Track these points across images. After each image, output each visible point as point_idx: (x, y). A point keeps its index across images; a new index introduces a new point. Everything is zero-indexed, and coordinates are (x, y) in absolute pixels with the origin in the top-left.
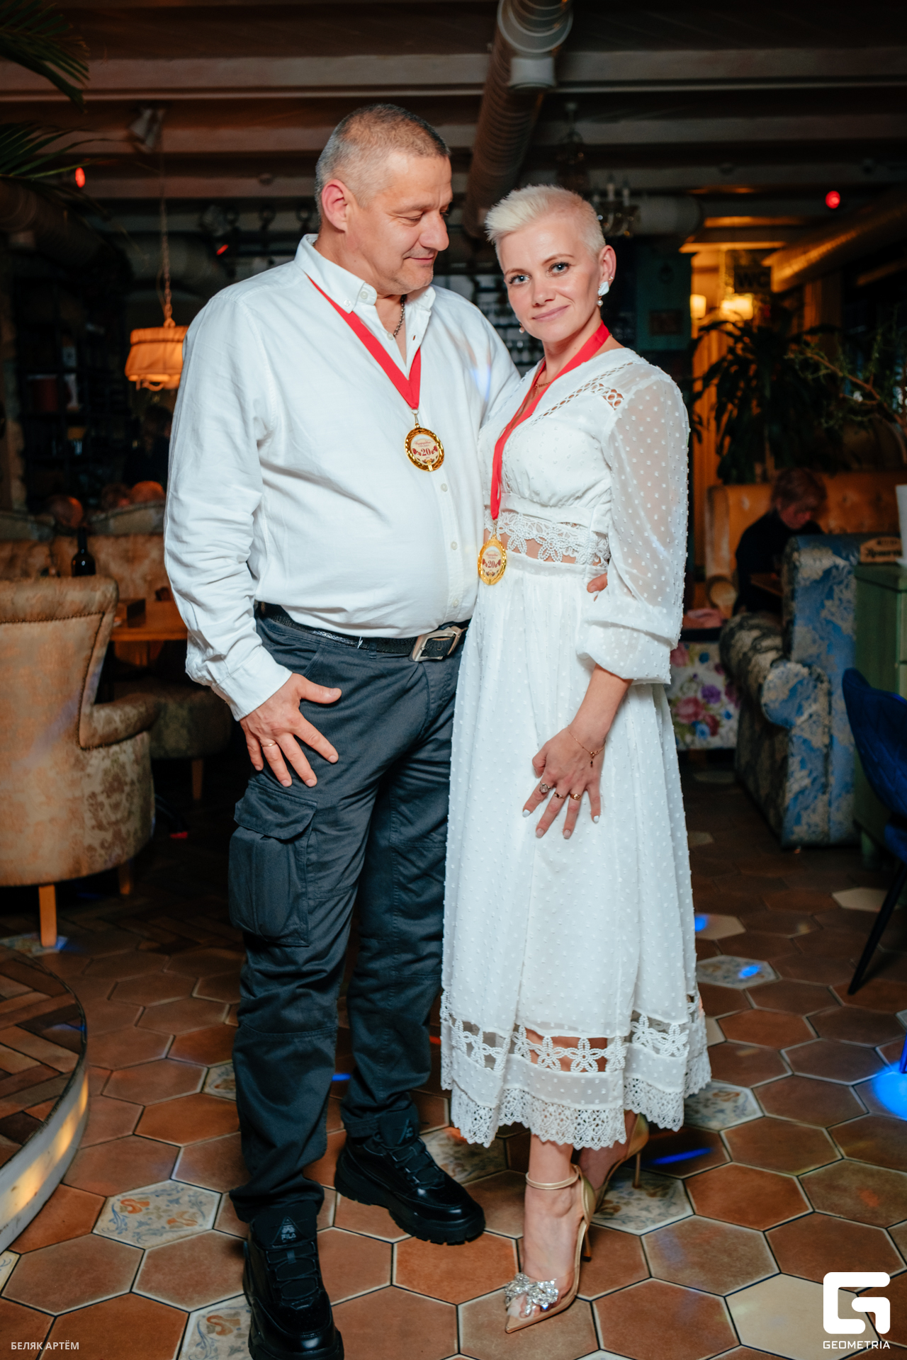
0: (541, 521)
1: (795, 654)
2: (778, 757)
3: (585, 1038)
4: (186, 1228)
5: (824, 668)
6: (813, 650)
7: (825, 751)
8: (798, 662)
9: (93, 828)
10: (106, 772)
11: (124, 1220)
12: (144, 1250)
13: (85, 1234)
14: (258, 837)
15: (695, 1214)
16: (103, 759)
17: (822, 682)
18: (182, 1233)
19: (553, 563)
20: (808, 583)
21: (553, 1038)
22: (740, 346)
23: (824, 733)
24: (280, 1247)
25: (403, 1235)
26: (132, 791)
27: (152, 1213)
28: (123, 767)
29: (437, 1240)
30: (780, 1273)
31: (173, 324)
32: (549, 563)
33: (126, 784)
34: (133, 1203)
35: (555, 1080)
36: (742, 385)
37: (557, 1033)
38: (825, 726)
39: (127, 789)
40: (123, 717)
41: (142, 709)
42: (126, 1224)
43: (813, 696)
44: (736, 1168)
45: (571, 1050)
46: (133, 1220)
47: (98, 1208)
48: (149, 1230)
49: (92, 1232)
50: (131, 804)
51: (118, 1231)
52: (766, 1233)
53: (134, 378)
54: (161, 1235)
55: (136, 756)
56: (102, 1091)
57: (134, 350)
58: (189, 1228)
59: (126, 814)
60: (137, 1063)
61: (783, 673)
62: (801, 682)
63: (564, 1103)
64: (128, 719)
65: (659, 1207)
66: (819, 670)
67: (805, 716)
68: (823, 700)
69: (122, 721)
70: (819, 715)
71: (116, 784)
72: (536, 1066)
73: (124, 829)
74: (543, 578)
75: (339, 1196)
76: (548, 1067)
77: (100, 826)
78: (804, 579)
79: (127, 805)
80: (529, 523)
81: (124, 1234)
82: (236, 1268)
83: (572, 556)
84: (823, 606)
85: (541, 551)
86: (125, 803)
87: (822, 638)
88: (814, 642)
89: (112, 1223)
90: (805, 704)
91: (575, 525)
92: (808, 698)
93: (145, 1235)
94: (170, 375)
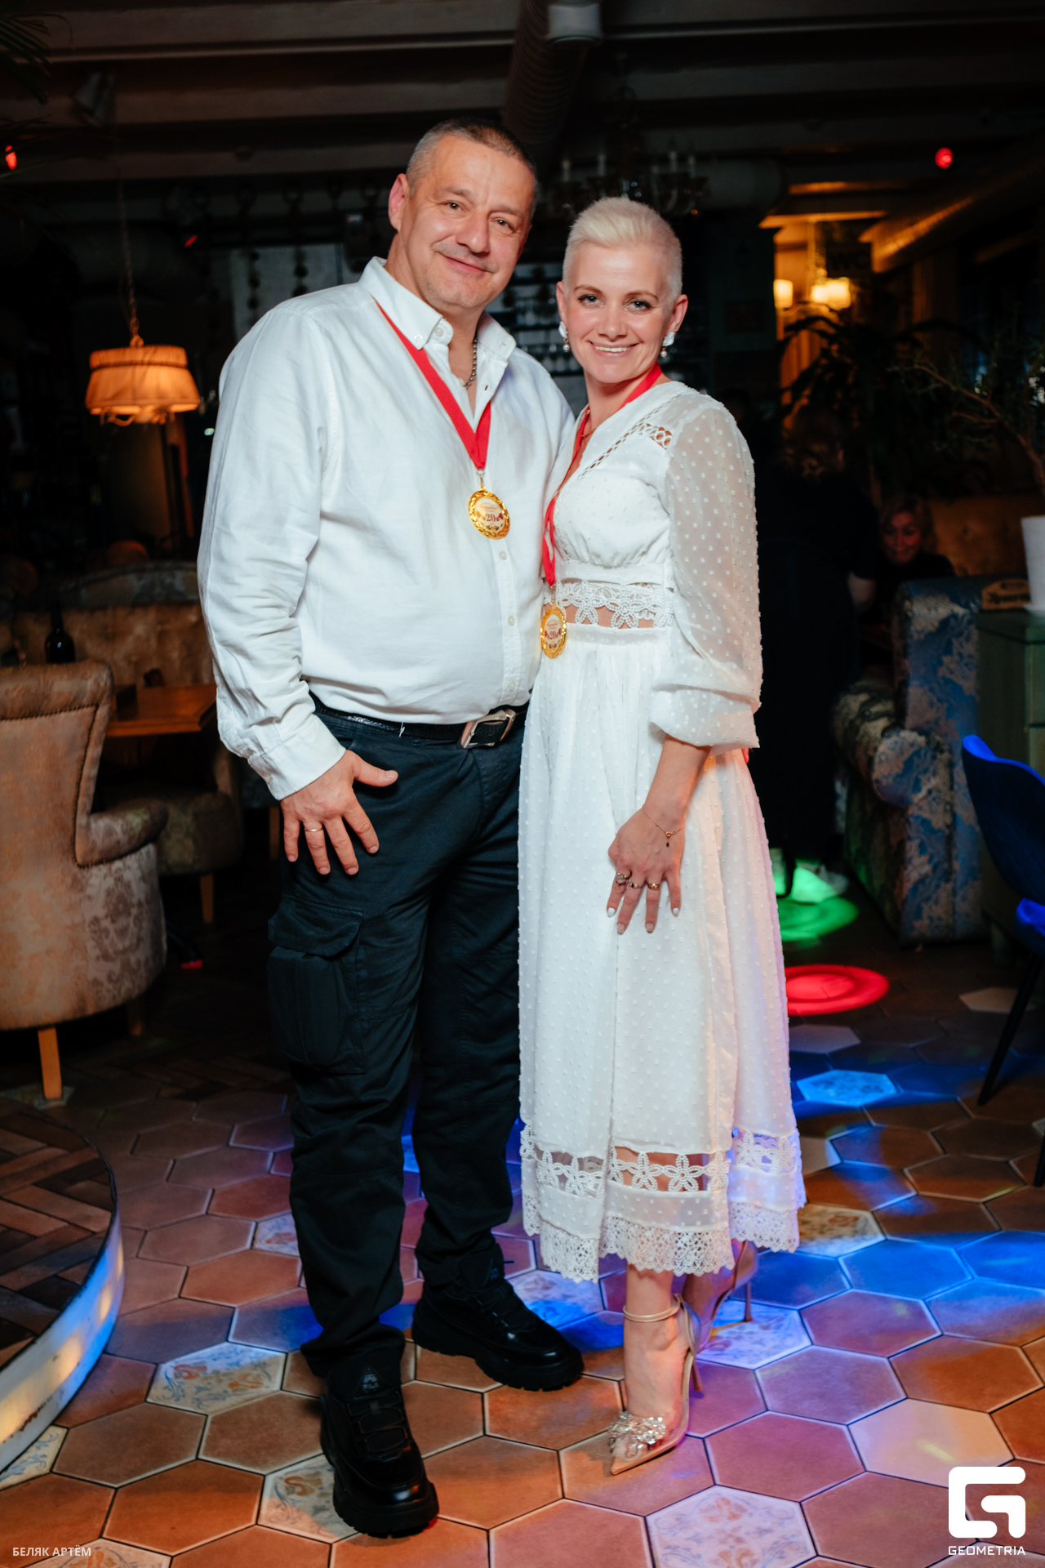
0: (607, 585)
1: (910, 721)
2: (894, 841)
3: (683, 1154)
4: (251, 1390)
5: (945, 735)
6: (931, 715)
7: (947, 831)
8: (913, 729)
9: (98, 958)
10: (109, 893)
11: (180, 1386)
12: (207, 1416)
13: (137, 1403)
14: (299, 955)
15: (813, 1344)
16: (105, 877)
17: (942, 752)
18: (248, 1396)
19: (628, 629)
20: (922, 636)
21: (648, 1154)
22: (835, 347)
23: (946, 811)
24: (362, 1398)
25: (493, 1384)
26: (141, 913)
27: (211, 1378)
28: (128, 886)
29: (532, 1387)
30: (907, 1398)
31: (141, 343)
32: (625, 631)
33: (133, 906)
34: (188, 1369)
35: (652, 1201)
36: (839, 395)
37: (653, 1149)
38: (947, 803)
39: (134, 911)
40: (125, 827)
41: (146, 817)
42: (183, 1391)
43: (932, 769)
44: (857, 1295)
45: (669, 1167)
46: (190, 1386)
47: (149, 1376)
48: (210, 1395)
49: (146, 1401)
50: (140, 929)
51: (174, 1398)
52: (891, 1359)
53: (96, 411)
54: (224, 1399)
55: (142, 872)
56: (138, 1253)
57: (95, 376)
58: (254, 1390)
59: (135, 941)
60: (175, 1220)
61: (896, 742)
62: (917, 753)
63: (662, 1226)
64: (132, 829)
65: (773, 1340)
66: (938, 738)
67: (924, 792)
68: (943, 772)
69: (124, 832)
70: (939, 791)
71: (121, 906)
72: (630, 1187)
73: (133, 959)
74: (620, 648)
75: (419, 1348)
76: (644, 1187)
77: (106, 957)
78: (917, 632)
79: (136, 930)
80: (596, 590)
81: (182, 1400)
82: (312, 1428)
83: (647, 619)
84: (941, 663)
85: (614, 618)
86: (133, 929)
87: (940, 700)
88: (931, 705)
89: (167, 1391)
90: (923, 778)
91: (646, 584)
92: (926, 771)
93: (205, 1400)
94: (141, 406)
